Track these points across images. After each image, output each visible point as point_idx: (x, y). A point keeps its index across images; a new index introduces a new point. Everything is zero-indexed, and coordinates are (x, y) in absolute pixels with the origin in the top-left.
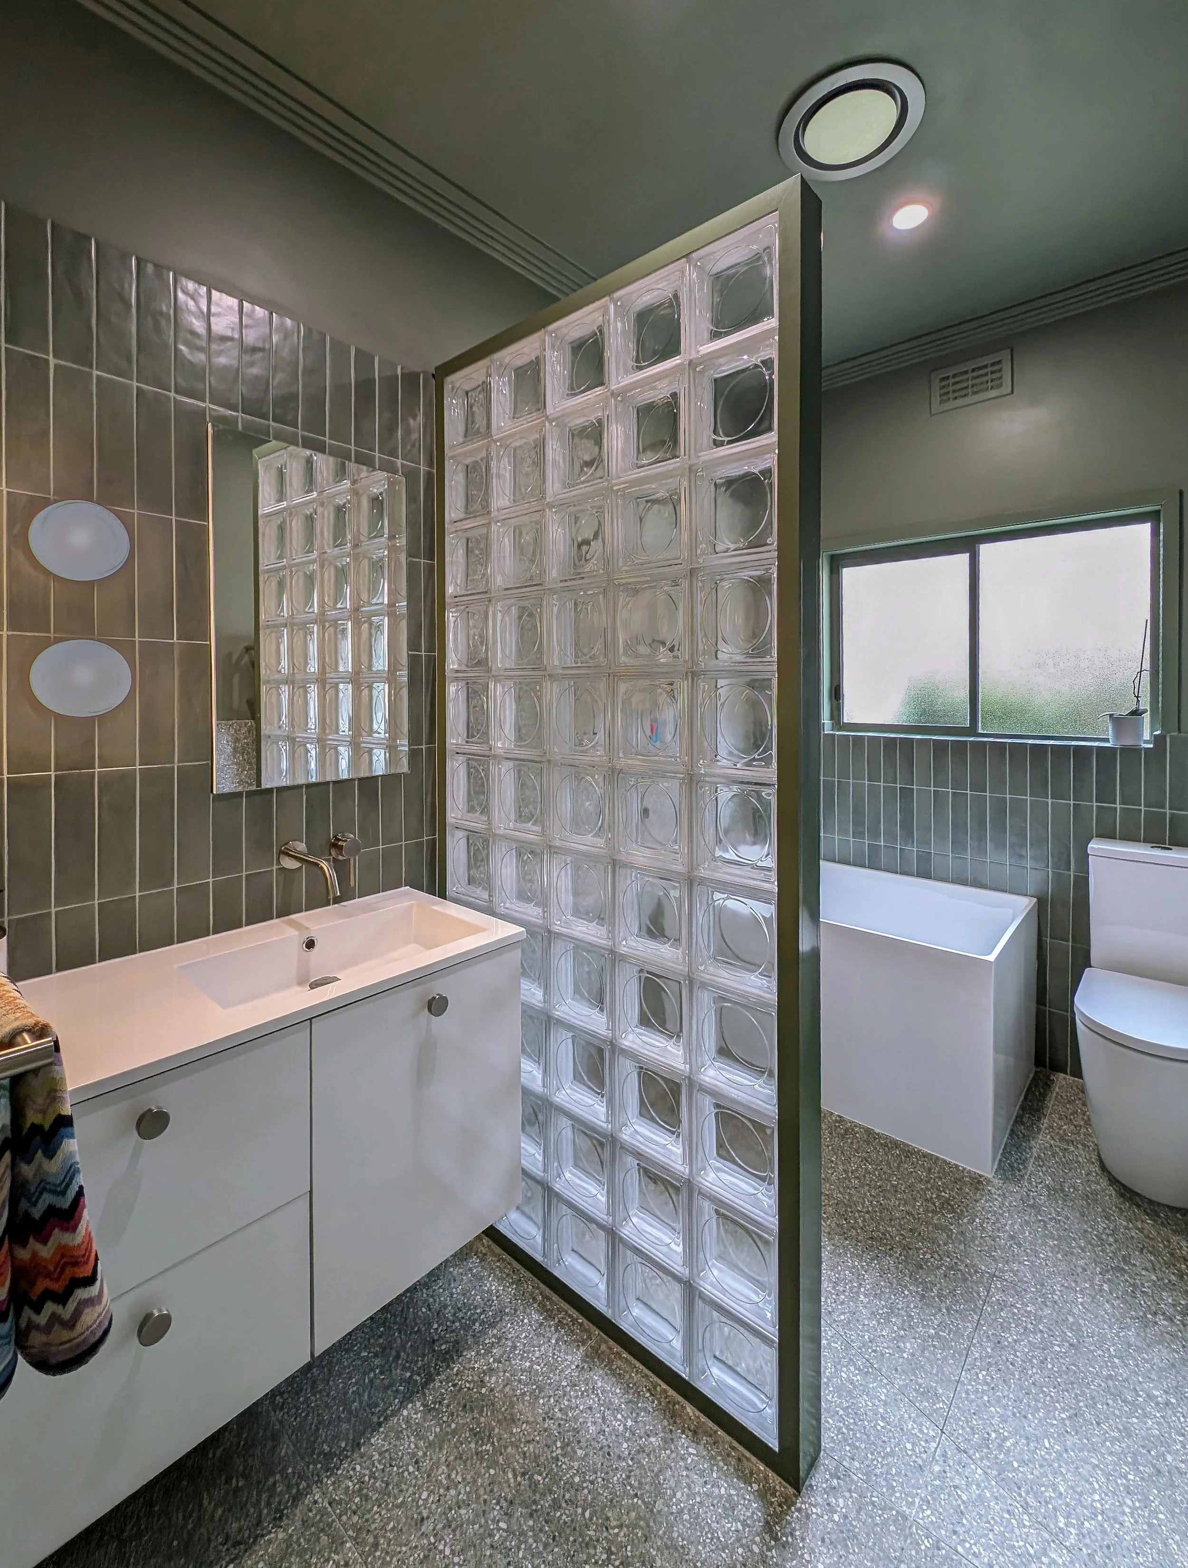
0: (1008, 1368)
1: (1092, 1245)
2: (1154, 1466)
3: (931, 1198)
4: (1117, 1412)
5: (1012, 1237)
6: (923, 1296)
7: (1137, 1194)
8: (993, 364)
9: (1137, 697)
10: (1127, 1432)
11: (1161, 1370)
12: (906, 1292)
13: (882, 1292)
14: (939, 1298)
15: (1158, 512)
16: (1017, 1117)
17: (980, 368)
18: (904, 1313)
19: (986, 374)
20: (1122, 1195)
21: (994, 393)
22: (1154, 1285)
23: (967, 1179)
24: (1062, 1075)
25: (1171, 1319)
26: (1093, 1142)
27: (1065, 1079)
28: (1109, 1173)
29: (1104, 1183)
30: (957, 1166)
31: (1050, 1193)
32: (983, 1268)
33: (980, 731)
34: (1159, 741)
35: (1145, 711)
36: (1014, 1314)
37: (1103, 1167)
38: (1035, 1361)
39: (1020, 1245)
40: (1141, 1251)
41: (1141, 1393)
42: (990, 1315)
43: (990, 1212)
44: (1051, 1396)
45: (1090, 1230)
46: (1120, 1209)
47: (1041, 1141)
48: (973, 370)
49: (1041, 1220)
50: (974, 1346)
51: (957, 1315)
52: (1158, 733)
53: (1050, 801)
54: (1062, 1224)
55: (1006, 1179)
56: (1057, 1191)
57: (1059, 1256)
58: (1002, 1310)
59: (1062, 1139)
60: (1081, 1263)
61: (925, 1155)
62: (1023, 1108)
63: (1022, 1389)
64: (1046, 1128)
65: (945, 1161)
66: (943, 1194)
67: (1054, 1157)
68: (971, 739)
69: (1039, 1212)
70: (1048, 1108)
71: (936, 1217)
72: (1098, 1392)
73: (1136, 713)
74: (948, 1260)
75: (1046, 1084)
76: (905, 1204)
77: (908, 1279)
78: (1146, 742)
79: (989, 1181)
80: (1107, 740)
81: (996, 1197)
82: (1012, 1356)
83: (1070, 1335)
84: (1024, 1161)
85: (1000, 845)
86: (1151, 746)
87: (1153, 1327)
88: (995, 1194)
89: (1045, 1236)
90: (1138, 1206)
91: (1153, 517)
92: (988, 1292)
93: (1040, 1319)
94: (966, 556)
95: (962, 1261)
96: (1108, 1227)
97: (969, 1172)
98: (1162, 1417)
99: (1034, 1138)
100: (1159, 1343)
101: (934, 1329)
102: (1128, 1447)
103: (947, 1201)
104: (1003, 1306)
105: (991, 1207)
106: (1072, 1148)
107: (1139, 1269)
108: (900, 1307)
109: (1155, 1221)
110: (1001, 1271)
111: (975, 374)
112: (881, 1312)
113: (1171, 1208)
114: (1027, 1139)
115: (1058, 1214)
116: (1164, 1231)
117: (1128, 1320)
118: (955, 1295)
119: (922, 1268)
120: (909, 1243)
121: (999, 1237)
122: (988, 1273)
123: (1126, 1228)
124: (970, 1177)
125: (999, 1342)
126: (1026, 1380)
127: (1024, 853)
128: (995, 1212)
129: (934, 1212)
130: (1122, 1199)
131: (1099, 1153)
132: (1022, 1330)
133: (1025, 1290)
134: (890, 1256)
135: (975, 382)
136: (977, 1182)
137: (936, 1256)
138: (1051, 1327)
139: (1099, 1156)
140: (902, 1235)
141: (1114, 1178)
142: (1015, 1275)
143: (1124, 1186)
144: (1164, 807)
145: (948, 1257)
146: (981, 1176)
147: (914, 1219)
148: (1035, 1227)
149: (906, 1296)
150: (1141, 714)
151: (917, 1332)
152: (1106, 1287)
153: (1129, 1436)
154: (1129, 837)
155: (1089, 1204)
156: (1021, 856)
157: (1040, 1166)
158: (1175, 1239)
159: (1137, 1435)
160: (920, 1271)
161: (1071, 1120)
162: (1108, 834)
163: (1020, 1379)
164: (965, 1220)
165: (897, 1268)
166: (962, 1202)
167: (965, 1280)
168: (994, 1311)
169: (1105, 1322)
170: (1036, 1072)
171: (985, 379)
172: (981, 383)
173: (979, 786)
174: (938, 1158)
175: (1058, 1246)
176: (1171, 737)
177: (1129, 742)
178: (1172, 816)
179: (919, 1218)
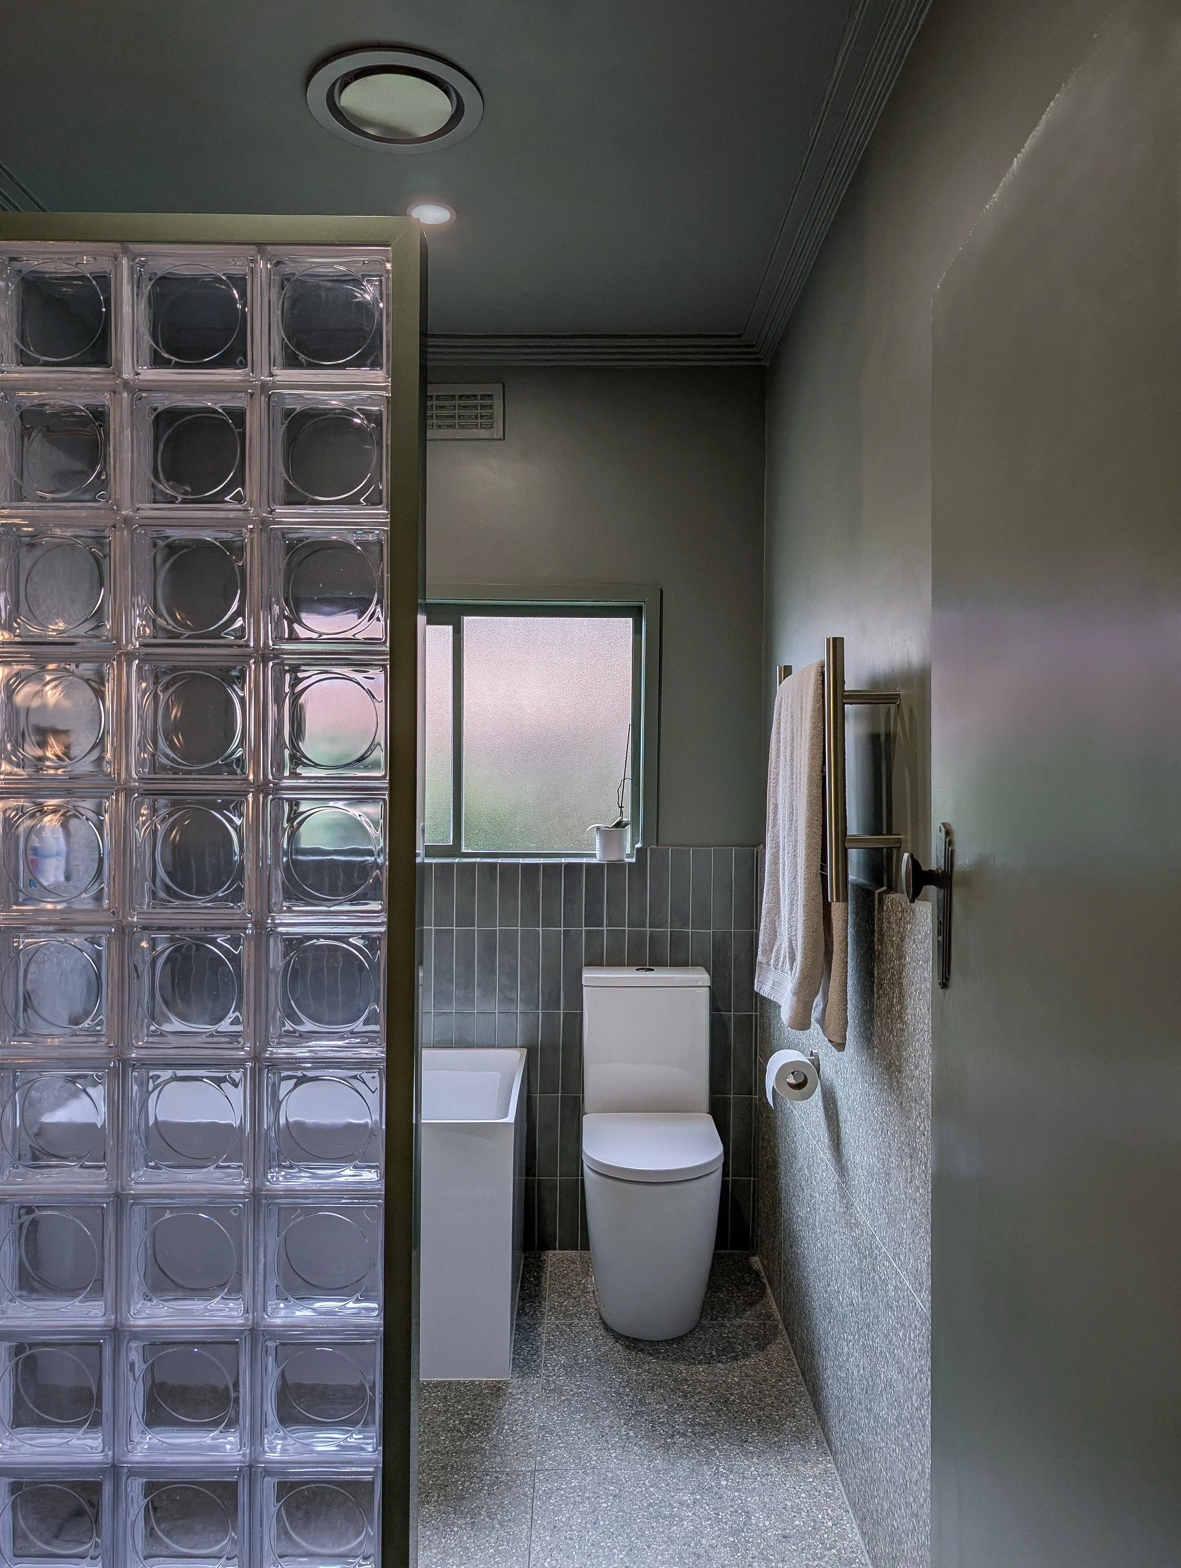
0: (568, 1544)
1: (613, 1402)
2: (694, 1554)
3: (455, 1425)
4: (661, 1530)
5: (542, 1428)
6: (473, 1523)
7: (640, 1341)
8: (483, 397)
9: (621, 807)
10: (671, 1540)
11: (685, 1478)
12: (455, 1529)
13: (430, 1541)
14: (489, 1517)
15: (640, 608)
16: (519, 1310)
17: (468, 397)
18: (459, 1550)
19: (475, 407)
20: (628, 1347)
21: (483, 433)
22: (667, 1413)
23: (487, 1391)
24: (550, 1253)
25: (684, 1435)
26: (593, 1308)
27: (554, 1255)
28: (613, 1331)
29: (610, 1341)
30: (472, 1382)
31: (567, 1371)
32: (523, 1469)
33: (464, 850)
34: (641, 853)
35: (626, 824)
36: (562, 1496)
37: (607, 1328)
38: (589, 1526)
39: (551, 1432)
40: (652, 1390)
41: (675, 1505)
42: (541, 1508)
43: (517, 1413)
44: (608, 1547)
45: (608, 1390)
46: (629, 1359)
47: (548, 1323)
48: (461, 397)
49: (565, 1400)
50: (534, 1542)
51: (511, 1524)
52: (639, 845)
53: (540, 929)
54: (584, 1395)
55: (523, 1375)
56: (573, 1368)
57: (588, 1425)
58: (550, 1498)
59: (566, 1316)
60: (607, 1422)
61: (437, 1385)
62: (522, 1299)
63: (583, 1554)
64: (549, 1311)
65: (459, 1383)
66: (466, 1416)
67: (562, 1335)
68: (457, 860)
69: (561, 1394)
70: (545, 1290)
71: (465, 1443)
72: (644, 1522)
73: (619, 825)
74: (488, 1478)
75: (539, 1266)
76: (429, 1443)
77: (453, 1516)
78: (629, 856)
79: (506, 1383)
80: (594, 856)
81: (519, 1396)
82: (569, 1532)
83: (611, 1488)
84: (537, 1350)
85: (488, 991)
86: (634, 860)
87: (673, 1447)
88: (517, 1394)
89: (572, 1413)
90: (642, 1351)
91: (635, 613)
92: (534, 1488)
93: (584, 1489)
94: (450, 628)
95: (502, 1473)
96: (623, 1380)
97: (486, 1383)
98: (694, 1514)
99: (539, 1324)
100: (681, 1457)
101: (492, 1547)
102: (674, 1550)
103: (471, 1421)
104: (549, 1494)
105: (515, 1408)
106: (576, 1321)
107: (654, 1405)
108: (453, 1545)
109: (657, 1358)
110: (541, 1463)
111: (463, 402)
112: (435, 1560)
113: (667, 1341)
114: (533, 1327)
115: (579, 1387)
116: (667, 1364)
117: (654, 1452)
118: (503, 1508)
119: (464, 1498)
120: (444, 1480)
121: (530, 1433)
122: (529, 1471)
123: (638, 1374)
124: (489, 1388)
125: (555, 1527)
126: (585, 1545)
127: (514, 996)
128: (521, 1411)
129: (461, 1439)
130: (628, 1351)
131: (600, 1316)
132: (572, 1506)
133: (566, 1470)
134: (428, 1503)
135: (462, 412)
136: (497, 1390)
137: (475, 1480)
138: (596, 1490)
139: (601, 1319)
140: (434, 1477)
141: (618, 1334)
142: (553, 1461)
143: (627, 1338)
144: (644, 926)
145: (487, 1475)
146: (499, 1382)
147: (442, 1455)
148: (561, 1409)
149: (456, 1533)
150: (624, 827)
151: (477, 1559)
152: (631, 1434)
153: (673, 1542)
154: (615, 962)
155: (602, 1367)
156: (511, 1000)
157: (552, 1349)
158: (675, 1367)
159: (678, 1538)
160: (464, 1502)
161: (569, 1294)
162: (596, 962)
163: (580, 1548)
164: (494, 1433)
165: (439, 1511)
166: (487, 1416)
167: (510, 1488)
168: (544, 1503)
169: (636, 1463)
170: (526, 1258)
171: (473, 412)
172: (470, 417)
173: (466, 919)
174: (450, 1383)
175: (585, 1417)
176: (651, 849)
177: (614, 857)
178: (652, 933)
179: (448, 1452)
